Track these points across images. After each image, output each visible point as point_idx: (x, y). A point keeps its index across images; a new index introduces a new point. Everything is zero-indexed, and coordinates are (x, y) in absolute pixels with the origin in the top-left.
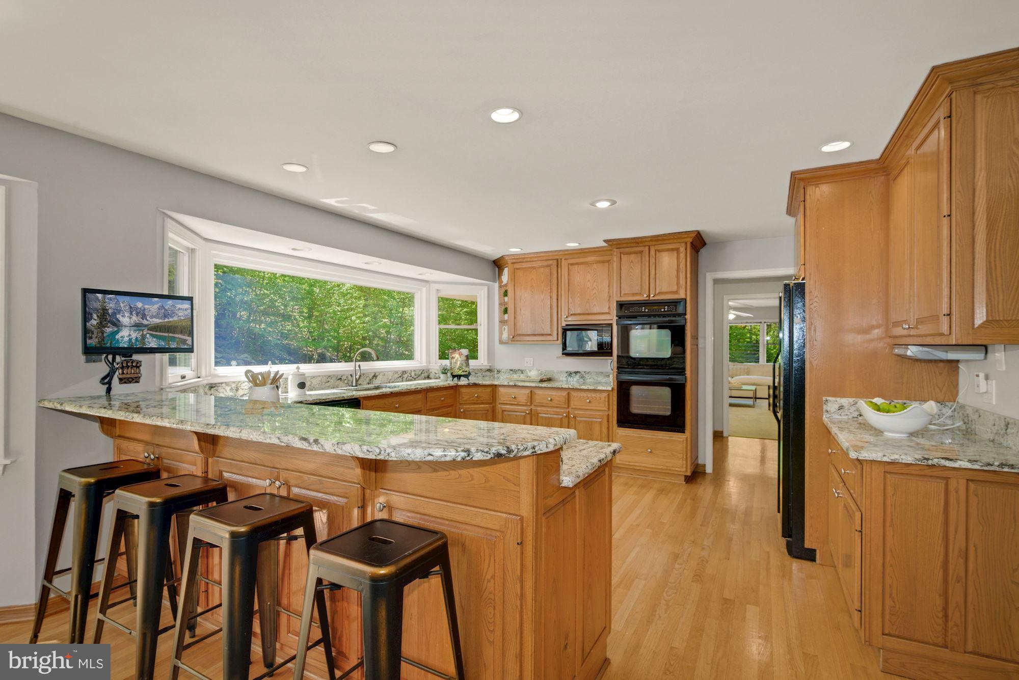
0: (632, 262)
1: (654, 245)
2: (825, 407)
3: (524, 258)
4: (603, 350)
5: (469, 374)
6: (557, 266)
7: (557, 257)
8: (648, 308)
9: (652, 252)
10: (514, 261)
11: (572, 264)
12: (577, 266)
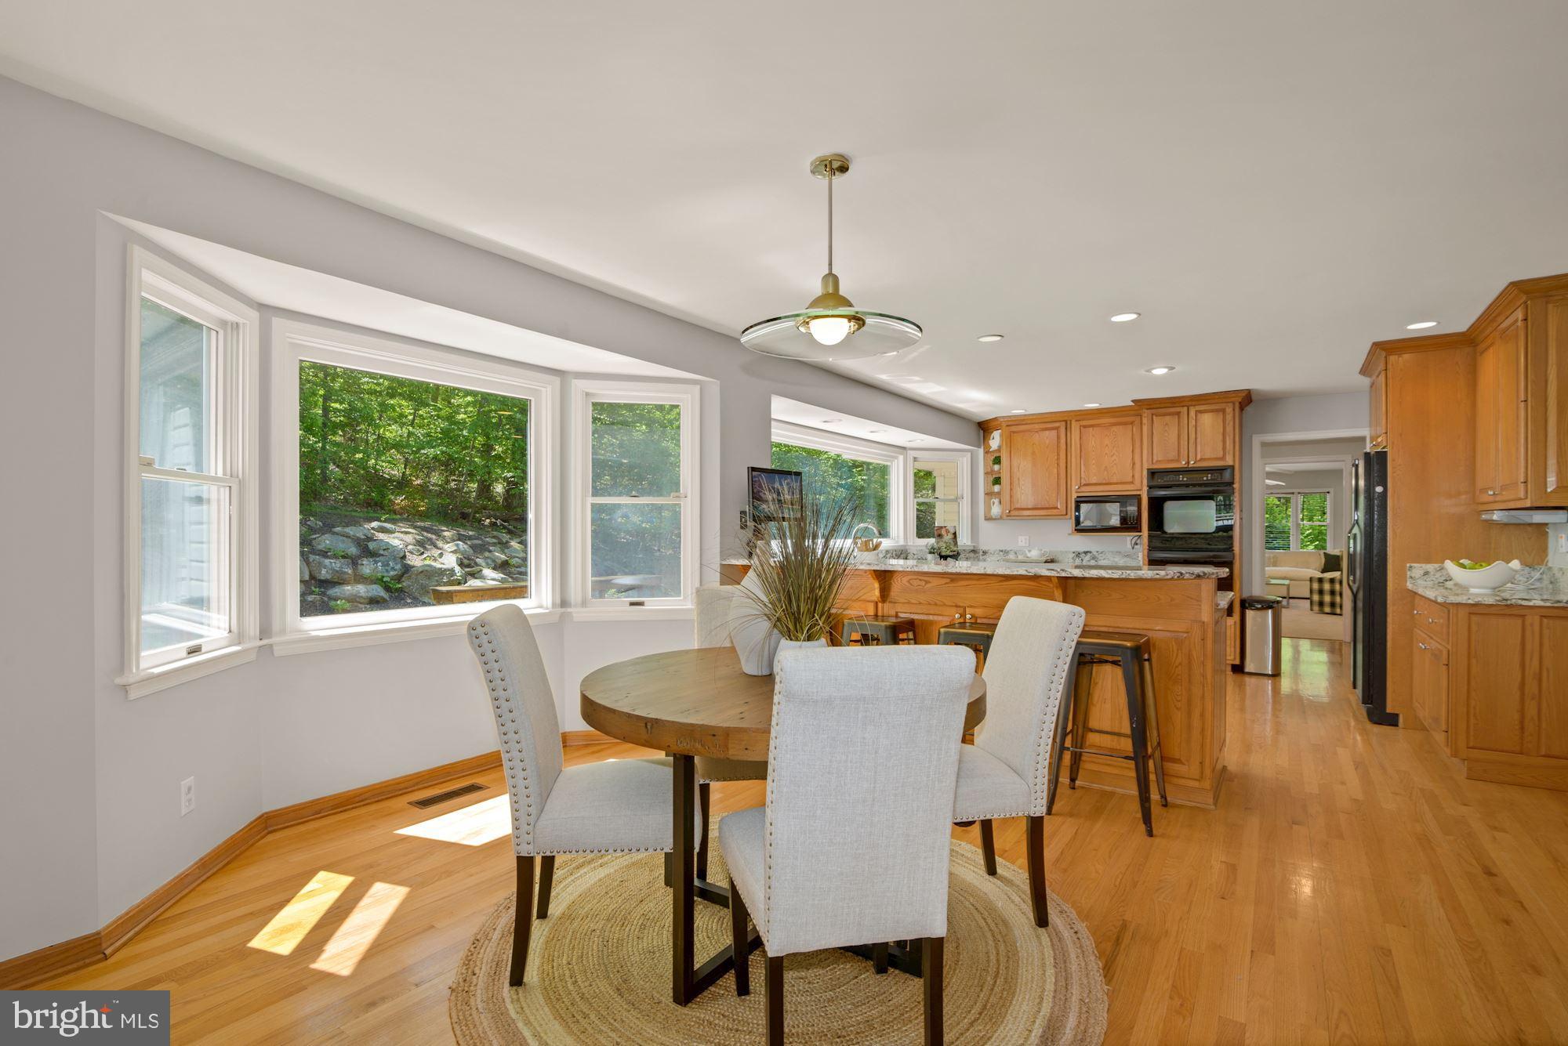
0: (1167, 424)
1: (1195, 405)
2: (1408, 573)
3: (1024, 420)
4: (1129, 525)
5: (958, 554)
6: (1066, 428)
7: (1066, 418)
8: (1188, 476)
9: (1192, 413)
10: (1010, 423)
11: (1085, 427)
12: (1091, 429)
